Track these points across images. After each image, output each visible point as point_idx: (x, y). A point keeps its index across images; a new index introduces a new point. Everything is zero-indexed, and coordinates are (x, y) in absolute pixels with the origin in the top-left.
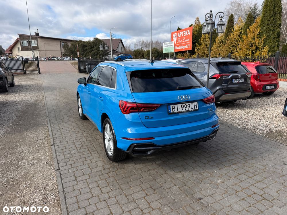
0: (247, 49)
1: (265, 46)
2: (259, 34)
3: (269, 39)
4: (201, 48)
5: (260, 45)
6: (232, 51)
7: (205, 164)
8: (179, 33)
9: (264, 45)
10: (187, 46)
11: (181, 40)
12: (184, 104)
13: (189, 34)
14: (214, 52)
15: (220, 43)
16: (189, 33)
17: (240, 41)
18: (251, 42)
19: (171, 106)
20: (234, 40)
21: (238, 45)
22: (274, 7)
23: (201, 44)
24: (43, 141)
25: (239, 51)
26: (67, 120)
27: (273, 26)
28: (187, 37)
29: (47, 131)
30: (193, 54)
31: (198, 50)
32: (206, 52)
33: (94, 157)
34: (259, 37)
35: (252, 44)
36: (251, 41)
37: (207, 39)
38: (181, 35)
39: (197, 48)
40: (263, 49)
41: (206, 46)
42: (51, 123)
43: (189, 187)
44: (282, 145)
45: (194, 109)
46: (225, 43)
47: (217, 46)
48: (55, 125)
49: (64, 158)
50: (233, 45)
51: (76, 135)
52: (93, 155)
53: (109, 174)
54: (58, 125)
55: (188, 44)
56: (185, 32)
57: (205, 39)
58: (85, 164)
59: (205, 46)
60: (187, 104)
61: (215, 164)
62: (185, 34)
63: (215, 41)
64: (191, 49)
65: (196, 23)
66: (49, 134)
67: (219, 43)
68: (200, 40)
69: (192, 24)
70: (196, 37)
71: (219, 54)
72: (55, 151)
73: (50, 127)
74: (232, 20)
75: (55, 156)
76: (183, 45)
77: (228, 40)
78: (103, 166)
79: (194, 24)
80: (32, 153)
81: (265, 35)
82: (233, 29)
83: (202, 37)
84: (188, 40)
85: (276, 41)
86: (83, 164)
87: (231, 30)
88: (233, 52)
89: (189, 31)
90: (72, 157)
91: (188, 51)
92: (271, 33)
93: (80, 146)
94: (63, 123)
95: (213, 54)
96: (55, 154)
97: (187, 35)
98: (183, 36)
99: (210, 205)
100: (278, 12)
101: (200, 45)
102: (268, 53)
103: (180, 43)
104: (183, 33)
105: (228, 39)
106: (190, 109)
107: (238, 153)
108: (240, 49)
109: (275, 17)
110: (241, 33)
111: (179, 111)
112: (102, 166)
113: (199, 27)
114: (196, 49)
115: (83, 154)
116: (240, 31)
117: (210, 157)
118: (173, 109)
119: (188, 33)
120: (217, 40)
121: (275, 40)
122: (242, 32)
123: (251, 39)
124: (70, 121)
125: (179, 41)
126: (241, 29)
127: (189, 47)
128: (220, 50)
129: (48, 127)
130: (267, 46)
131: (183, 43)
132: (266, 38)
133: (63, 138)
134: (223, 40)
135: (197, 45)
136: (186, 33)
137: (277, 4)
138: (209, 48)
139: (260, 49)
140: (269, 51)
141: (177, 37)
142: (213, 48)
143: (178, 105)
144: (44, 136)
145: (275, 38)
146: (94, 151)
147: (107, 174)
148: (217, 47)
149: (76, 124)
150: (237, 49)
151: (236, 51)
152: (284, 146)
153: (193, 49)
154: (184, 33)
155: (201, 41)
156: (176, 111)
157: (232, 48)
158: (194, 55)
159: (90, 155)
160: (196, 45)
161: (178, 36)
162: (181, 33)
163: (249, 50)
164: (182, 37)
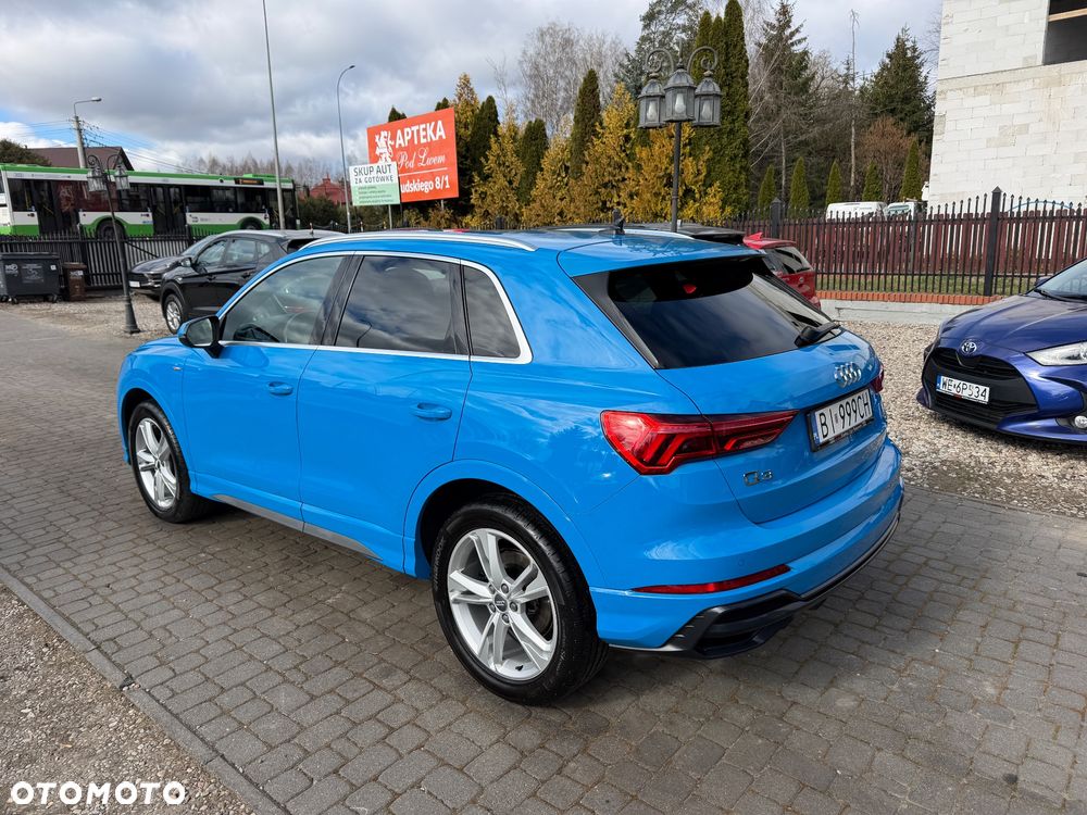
0: (657, 195)
1: (710, 186)
2: (690, 144)
3: (719, 161)
4: (493, 191)
5: (696, 182)
6: (604, 203)
7: (874, 629)
8: (399, 132)
9: (708, 183)
10: (441, 182)
11: (410, 159)
12: (843, 402)
13: (444, 137)
14: (543, 206)
15: (559, 175)
16: (441, 133)
17: (627, 168)
18: (668, 171)
19: (817, 414)
20: (609, 165)
21: (624, 179)
22: (727, 55)
23: (489, 176)
24: (45, 677)
25: (628, 202)
26: (94, 539)
27: (730, 118)
28: (434, 148)
29: (20, 616)
30: (465, 215)
31: (483, 196)
32: (514, 206)
33: (419, 705)
34: (690, 155)
35: (669, 177)
36: (667, 168)
37: (511, 159)
38: (407, 138)
39: (476, 191)
40: (706, 194)
41: (510, 182)
42: (14, 568)
43: (930, 743)
44: (1003, 511)
45: (865, 418)
46: (579, 174)
47: (549, 184)
48: (48, 574)
49: (259, 744)
50: (606, 180)
51: (213, 608)
52: (401, 694)
53: (566, 771)
54: (60, 571)
55: (440, 174)
56: (425, 130)
57: (502, 158)
58: (403, 752)
59: (506, 183)
60: (849, 400)
61: (907, 624)
62: (425, 137)
63: (539, 164)
64: (455, 194)
65: (461, 95)
66: (49, 628)
67: (554, 172)
68: (483, 160)
69: (445, 100)
70: (468, 150)
71: (561, 214)
72: (176, 716)
73: (24, 588)
74: (594, 90)
75: (200, 750)
76: (423, 179)
77: (587, 163)
78: (502, 739)
79: (452, 98)
80: (33, 761)
81: (707, 148)
82: (601, 124)
83: (490, 148)
84: (441, 159)
85: (741, 167)
86: (394, 756)
87: (594, 126)
88: (608, 205)
89: (440, 123)
90: (302, 729)
91: (445, 200)
92: (725, 140)
93: (288, 662)
94: (82, 559)
95: (538, 215)
96: (183, 735)
97: (434, 139)
98: (416, 142)
99: (1066, 796)
100: (740, 74)
101: (486, 178)
102: (723, 208)
103: (409, 170)
104: (418, 131)
105: (587, 158)
106: (860, 420)
107: (926, 564)
108: (631, 196)
109: (732, 90)
110: (627, 138)
111: (837, 433)
112: (498, 741)
113: (473, 111)
114: (474, 196)
115: (348, 702)
116: (625, 131)
117: (860, 598)
118: (822, 425)
119: (438, 134)
120: (545, 163)
121: (738, 166)
122: (632, 135)
123: (666, 161)
124: (113, 541)
125: (402, 160)
126: (627, 125)
127: (448, 186)
128: (561, 199)
129: (6, 590)
130: (718, 183)
131: (422, 168)
132: (713, 159)
133: (151, 635)
134: (568, 164)
135: (477, 179)
136: (430, 132)
137: (735, 46)
138: (523, 193)
139: (697, 196)
140: (725, 202)
141: (394, 147)
142: (533, 192)
143: (831, 407)
144: (29, 648)
145: (736, 156)
146: (388, 673)
147: (559, 772)
148: (551, 188)
149: (162, 552)
150: (619, 196)
151: (618, 203)
152: (1009, 512)
153: (465, 193)
154: (422, 133)
155: (490, 164)
156: (831, 435)
157: (603, 190)
158: (469, 217)
159: (389, 698)
160: (471, 181)
161: (398, 142)
162: (406, 130)
163: (664, 198)
164: (412, 148)
